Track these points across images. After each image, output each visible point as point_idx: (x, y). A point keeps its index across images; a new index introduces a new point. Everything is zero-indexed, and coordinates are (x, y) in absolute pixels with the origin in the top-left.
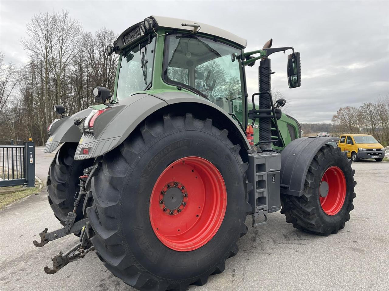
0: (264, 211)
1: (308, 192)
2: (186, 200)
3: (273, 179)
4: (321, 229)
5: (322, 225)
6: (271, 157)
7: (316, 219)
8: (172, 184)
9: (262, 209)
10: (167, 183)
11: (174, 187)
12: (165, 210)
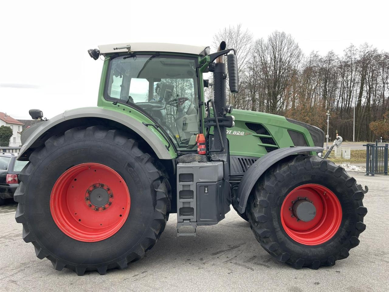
0: (190, 222)
1: (259, 211)
2: (111, 200)
3: (205, 190)
4: (281, 258)
5: (283, 254)
6: (201, 167)
7: (271, 244)
8: (98, 185)
9: (190, 220)
10: (92, 184)
11: (100, 188)
12: (91, 206)
